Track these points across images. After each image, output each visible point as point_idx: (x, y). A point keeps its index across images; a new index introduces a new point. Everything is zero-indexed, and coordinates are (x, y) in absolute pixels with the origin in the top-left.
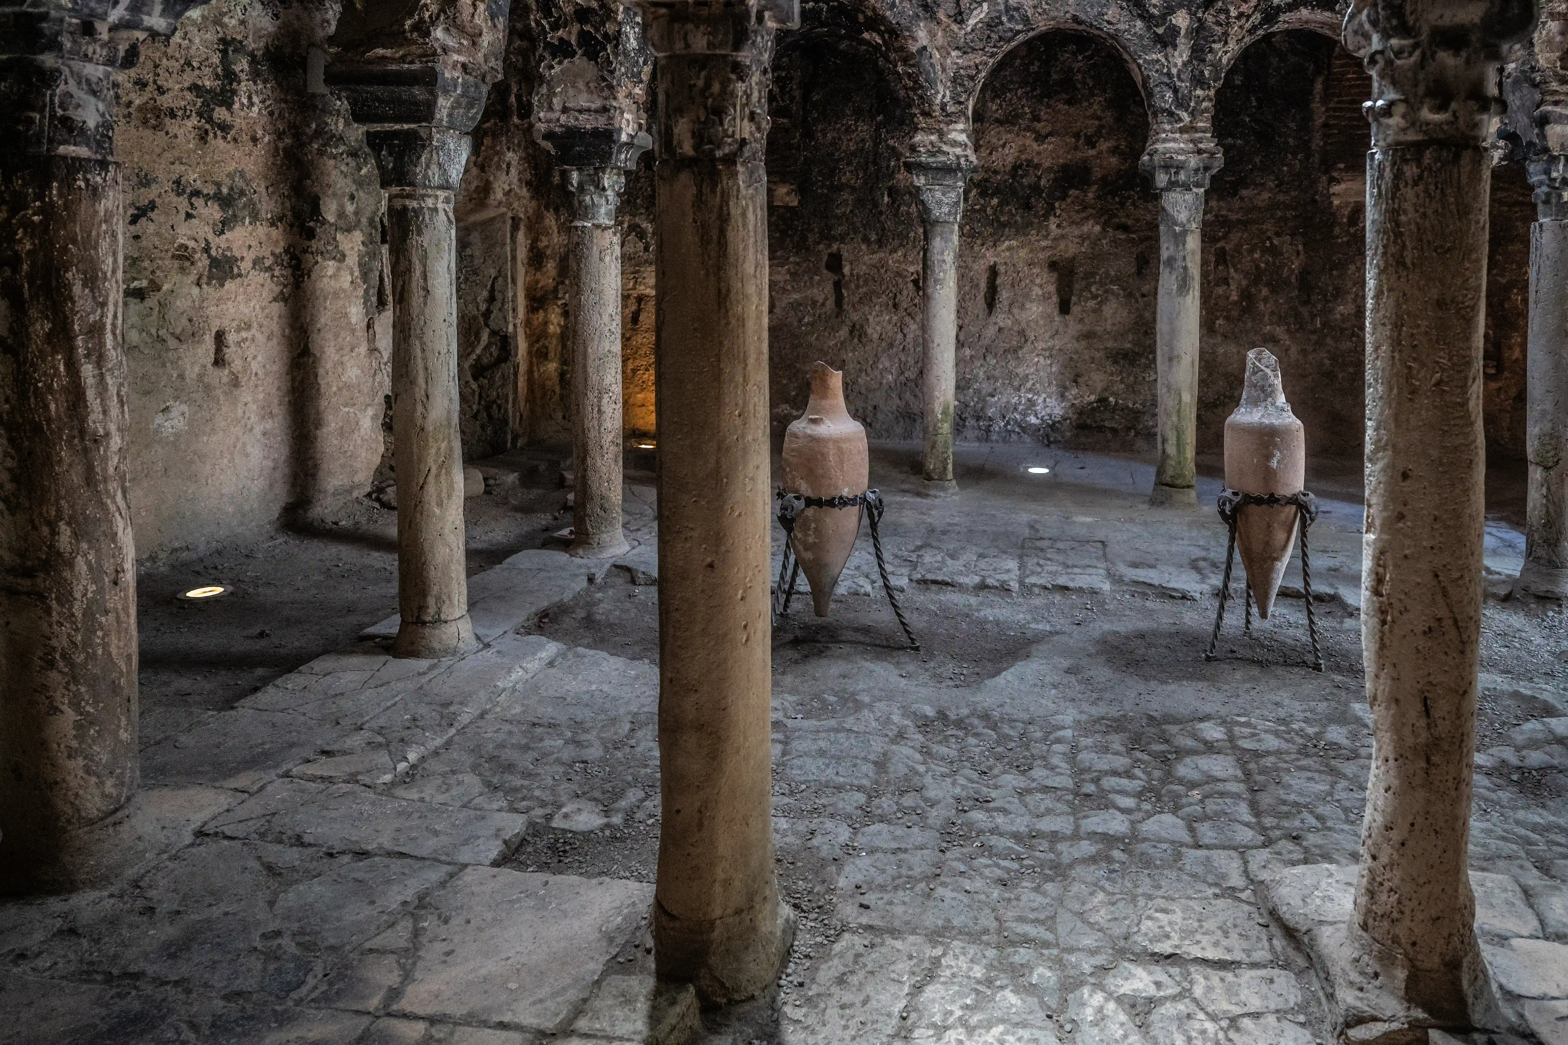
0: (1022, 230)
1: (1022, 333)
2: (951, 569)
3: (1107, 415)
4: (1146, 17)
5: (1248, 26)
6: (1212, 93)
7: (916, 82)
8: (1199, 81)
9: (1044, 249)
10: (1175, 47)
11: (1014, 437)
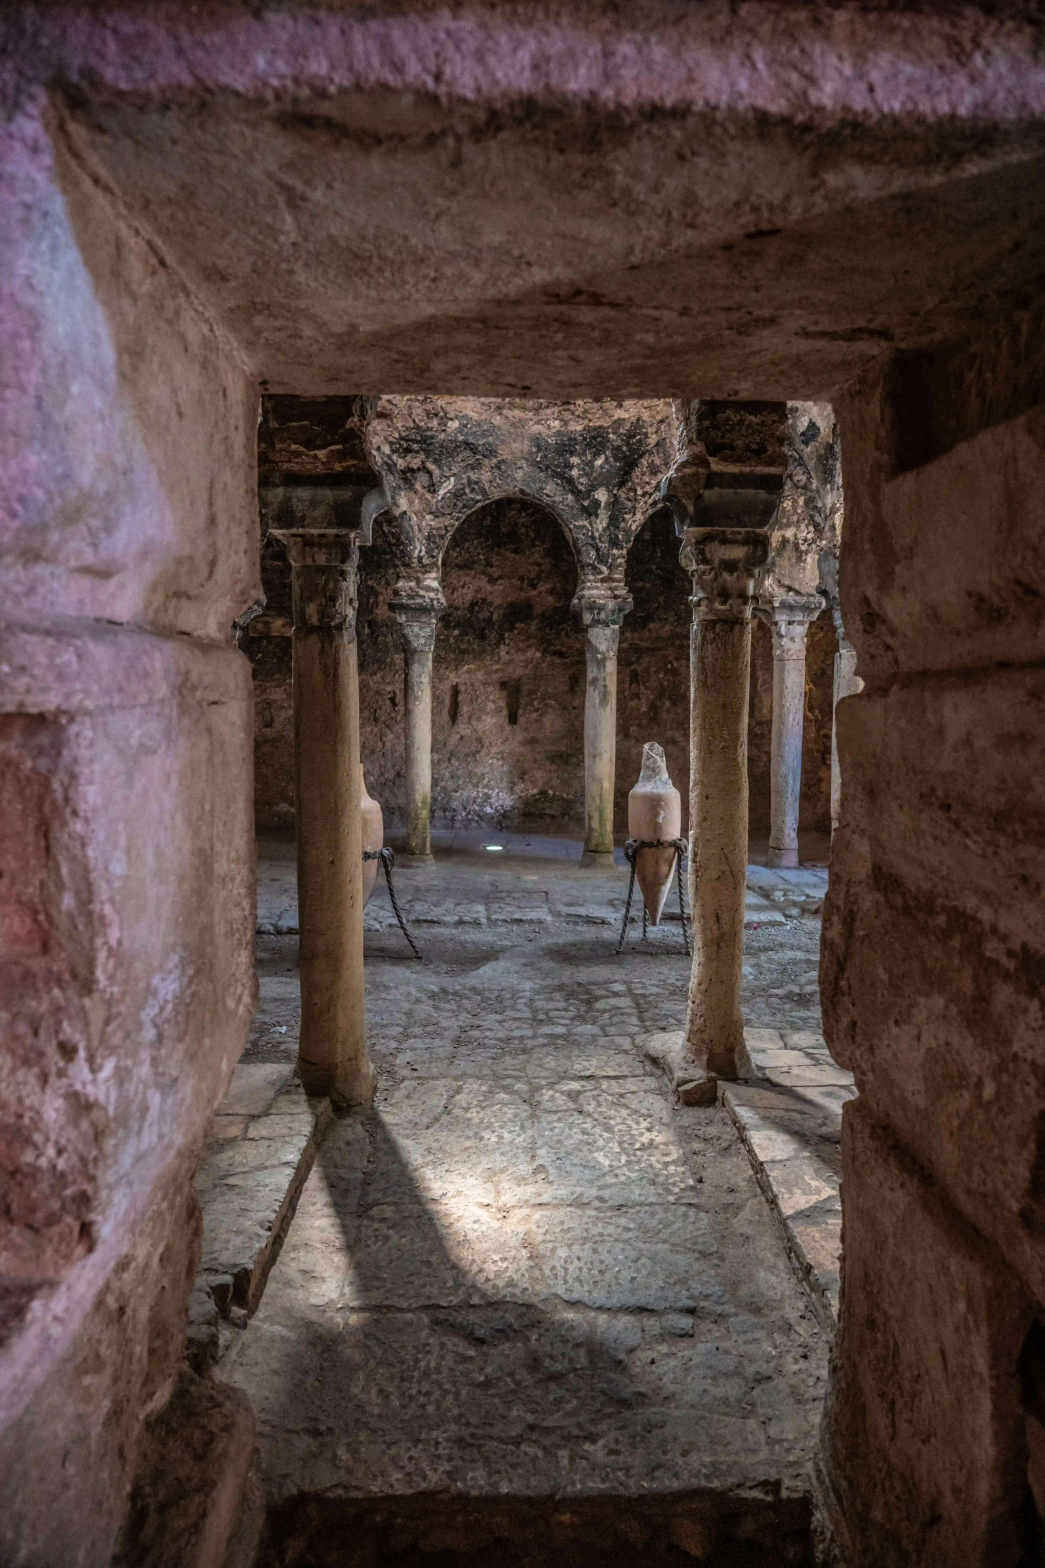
0: (479, 655)
1: (479, 740)
2: (435, 913)
3: (547, 805)
4: (576, 492)
5: (650, 501)
6: (624, 552)
7: (398, 540)
8: (614, 543)
9: (496, 671)
10: (597, 516)
11: (474, 825)
